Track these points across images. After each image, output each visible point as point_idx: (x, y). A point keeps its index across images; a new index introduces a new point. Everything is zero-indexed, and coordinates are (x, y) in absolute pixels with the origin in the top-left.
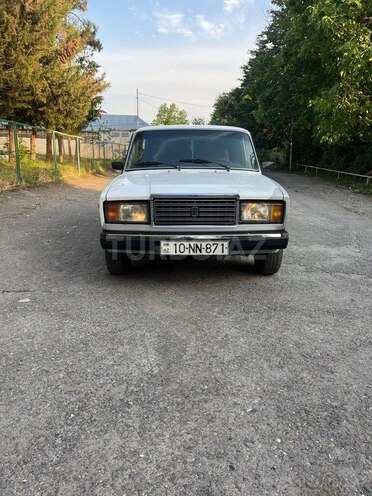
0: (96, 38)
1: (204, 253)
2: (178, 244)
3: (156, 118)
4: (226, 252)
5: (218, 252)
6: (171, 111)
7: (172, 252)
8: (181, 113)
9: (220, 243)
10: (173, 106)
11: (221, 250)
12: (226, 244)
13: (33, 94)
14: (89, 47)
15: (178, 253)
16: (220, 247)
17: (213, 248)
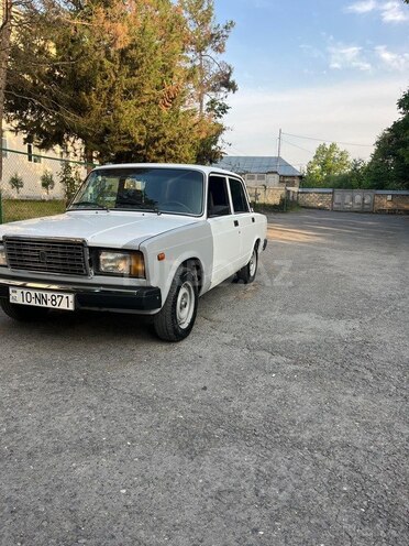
0: (231, 80)
1: (49, 305)
2: (25, 292)
3: (312, 160)
4: (71, 308)
5: (63, 306)
6: (330, 151)
7: (19, 301)
8: (342, 154)
9: (65, 296)
10: (333, 146)
11: (66, 303)
12: (71, 297)
13: (130, 137)
14: (223, 89)
15: (26, 303)
16: (65, 300)
17: (58, 300)
